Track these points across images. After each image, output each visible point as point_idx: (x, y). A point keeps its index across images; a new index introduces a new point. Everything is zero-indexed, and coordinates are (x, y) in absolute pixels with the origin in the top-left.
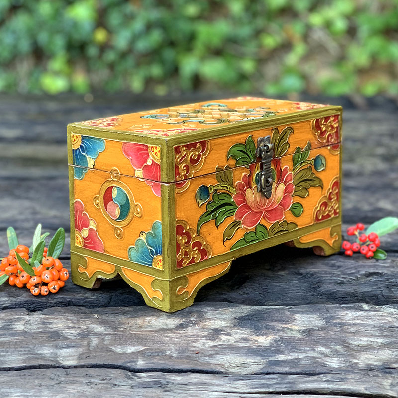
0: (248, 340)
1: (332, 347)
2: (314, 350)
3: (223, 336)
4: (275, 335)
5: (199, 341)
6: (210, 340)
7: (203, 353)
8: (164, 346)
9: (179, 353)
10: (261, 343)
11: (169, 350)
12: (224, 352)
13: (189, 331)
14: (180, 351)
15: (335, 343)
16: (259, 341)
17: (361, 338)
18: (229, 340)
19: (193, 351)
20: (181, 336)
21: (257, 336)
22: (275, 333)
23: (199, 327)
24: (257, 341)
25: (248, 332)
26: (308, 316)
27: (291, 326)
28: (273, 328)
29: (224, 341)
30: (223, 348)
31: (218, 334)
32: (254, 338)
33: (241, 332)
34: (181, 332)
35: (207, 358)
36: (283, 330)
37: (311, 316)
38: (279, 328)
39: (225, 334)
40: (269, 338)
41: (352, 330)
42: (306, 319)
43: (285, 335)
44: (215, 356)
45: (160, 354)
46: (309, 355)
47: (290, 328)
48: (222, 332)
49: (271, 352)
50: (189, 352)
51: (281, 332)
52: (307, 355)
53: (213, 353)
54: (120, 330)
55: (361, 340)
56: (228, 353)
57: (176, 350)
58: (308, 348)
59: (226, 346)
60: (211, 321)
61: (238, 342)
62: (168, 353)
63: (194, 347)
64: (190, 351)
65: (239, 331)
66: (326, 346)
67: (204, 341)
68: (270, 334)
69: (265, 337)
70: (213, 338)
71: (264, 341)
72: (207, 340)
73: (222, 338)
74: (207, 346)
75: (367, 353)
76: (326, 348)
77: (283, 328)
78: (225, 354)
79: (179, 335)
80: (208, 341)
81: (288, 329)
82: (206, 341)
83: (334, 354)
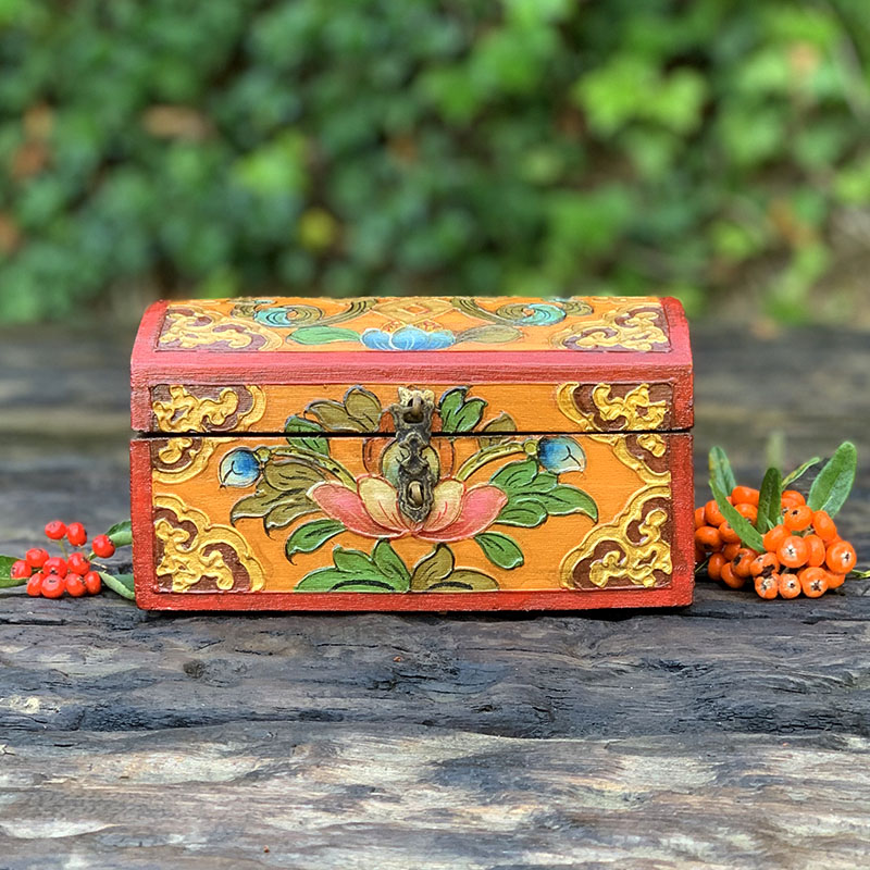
0: (451, 815)
1: (719, 836)
2: (656, 844)
3: (372, 802)
4: (541, 803)
5: (287, 813)
6: (324, 810)
7: (286, 843)
8: (172, 822)
9: (209, 841)
10: (489, 823)
11: (180, 833)
12: (358, 841)
13: (269, 788)
14: (216, 836)
15: (732, 826)
16: (486, 817)
17: (819, 817)
18: (389, 813)
19: (258, 836)
20: (238, 799)
21: (485, 805)
22: (542, 799)
23: (305, 779)
24: (479, 818)
25: (457, 797)
26: (666, 761)
27: (600, 783)
28: (541, 787)
29: (371, 816)
30: (359, 832)
31: (358, 797)
32: (470, 810)
33: (436, 794)
34: (242, 789)
35: (297, 856)
36: (572, 792)
37: (674, 760)
38: (560, 788)
39: (381, 797)
40: (519, 811)
41: (796, 794)
42: (657, 767)
43: (574, 804)
44: (323, 850)
45: (147, 843)
46: (635, 855)
47: (596, 787)
48: (373, 794)
49: (509, 845)
50: (243, 839)
51: (564, 798)
52: (630, 855)
53: (319, 842)
54: (54, 781)
55: (819, 822)
56: (370, 844)
57: (204, 833)
58: (638, 838)
59: (371, 828)
60: (353, 767)
61: (414, 818)
62: (176, 839)
63: (268, 826)
64: (249, 836)
65: (429, 792)
66: (696, 835)
67: (307, 813)
68: (526, 800)
69: (506, 808)
70: (340, 806)
71: (501, 817)
72: (316, 809)
73: (369, 808)
74: (311, 826)
75: (832, 854)
76: (695, 839)
77: (573, 787)
78: (360, 847)
79: (233, 797)
80: (319, 814)
81: (589, 790)
82: (311, 814)
83: (719, 857)
